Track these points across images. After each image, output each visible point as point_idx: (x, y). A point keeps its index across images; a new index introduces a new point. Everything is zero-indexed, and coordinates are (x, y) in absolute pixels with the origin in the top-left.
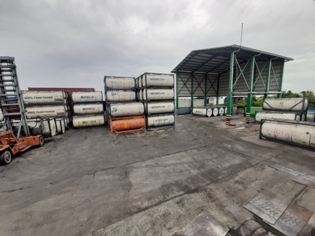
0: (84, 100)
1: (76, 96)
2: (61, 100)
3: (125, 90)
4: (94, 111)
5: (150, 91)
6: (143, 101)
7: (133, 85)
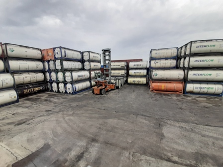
0: (135, 67)
1: (131, 65)
2: (124, 67)
3: (166, 59)
4: (140, 74)
5: (193, 59)
6: (184, 69)
7: (175, 54)
